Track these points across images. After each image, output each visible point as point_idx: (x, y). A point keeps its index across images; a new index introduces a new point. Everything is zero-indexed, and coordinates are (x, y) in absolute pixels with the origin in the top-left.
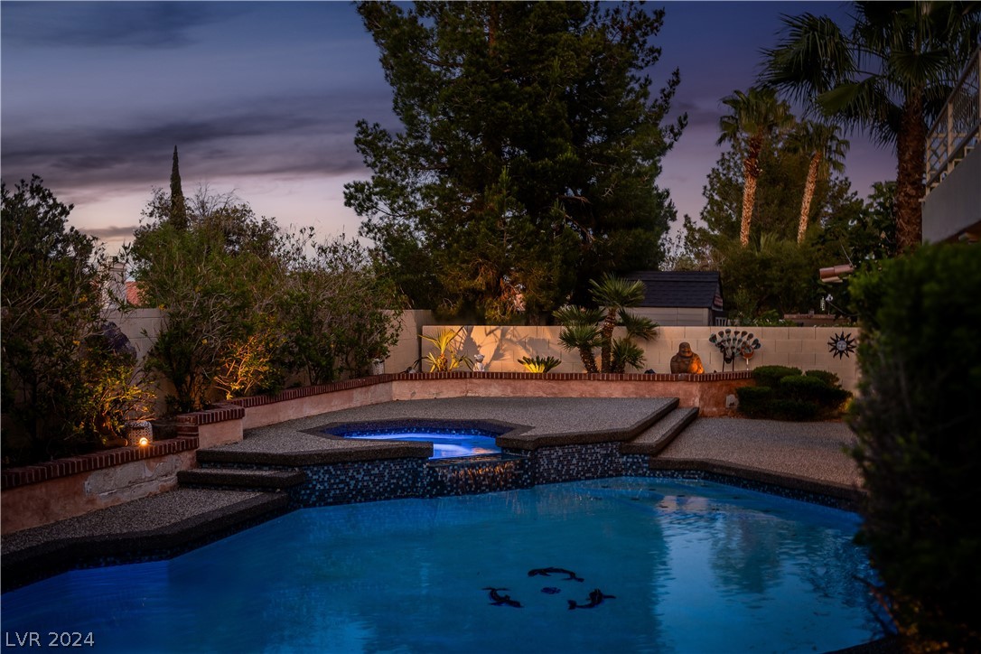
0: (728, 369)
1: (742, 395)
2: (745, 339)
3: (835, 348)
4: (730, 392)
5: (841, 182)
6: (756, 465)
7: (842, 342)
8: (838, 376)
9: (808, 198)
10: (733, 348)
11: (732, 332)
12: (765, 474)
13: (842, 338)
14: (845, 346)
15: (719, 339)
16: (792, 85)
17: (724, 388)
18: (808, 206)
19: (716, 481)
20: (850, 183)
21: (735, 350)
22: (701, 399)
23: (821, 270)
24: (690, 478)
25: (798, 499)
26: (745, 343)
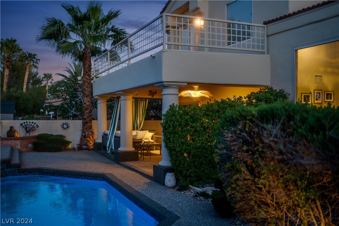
0: (28, 135)
1: (34, 144)
2: (33, 124)
3: (63, 127)
4: (30, 143)
5: (35, 72)
6: (58, 168)
7: (65, 125)
8: (66, 136)
9: (26, 77)
10: (29, 128)
11: (28, 122)
12: (65, 171)
13: (65, 124)
14: (66, 126)
15: (24, 125)
16: (48, 40)
17: (28, 142)
18: (27, 79)
19: (44, 175)
20: (38, 73)
21: (30, 128)
22: (20, 146)
23: (46, 101)
24: (34, 175)
25: (78, 178)
26: (33, 126)
